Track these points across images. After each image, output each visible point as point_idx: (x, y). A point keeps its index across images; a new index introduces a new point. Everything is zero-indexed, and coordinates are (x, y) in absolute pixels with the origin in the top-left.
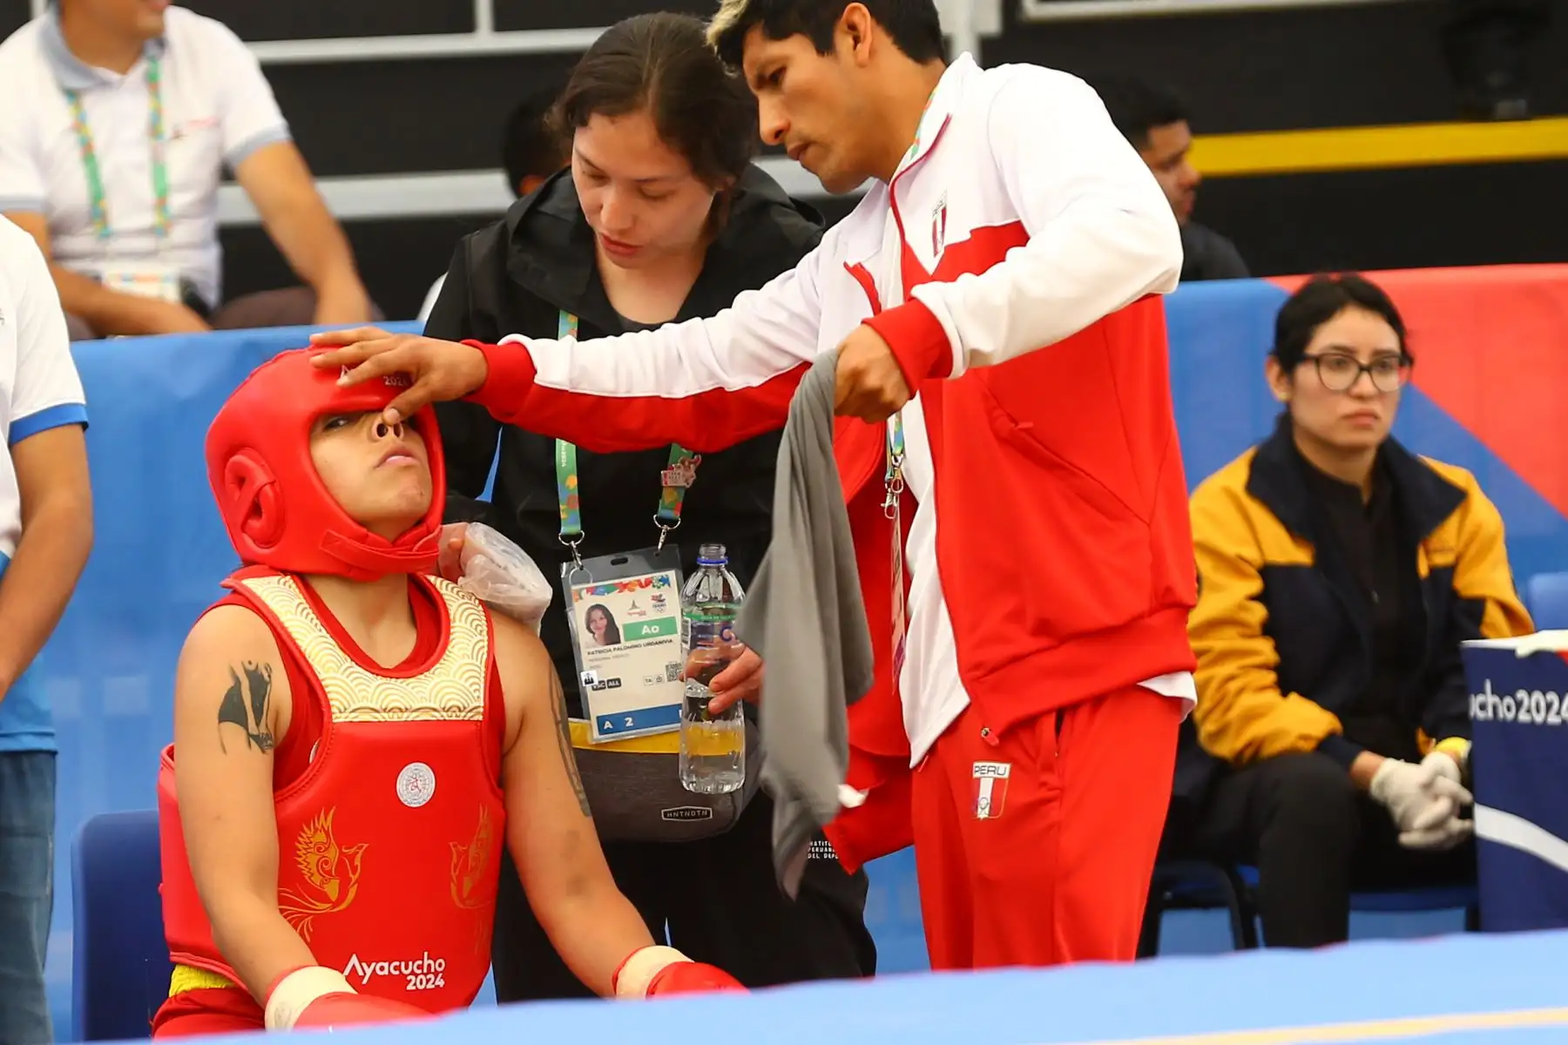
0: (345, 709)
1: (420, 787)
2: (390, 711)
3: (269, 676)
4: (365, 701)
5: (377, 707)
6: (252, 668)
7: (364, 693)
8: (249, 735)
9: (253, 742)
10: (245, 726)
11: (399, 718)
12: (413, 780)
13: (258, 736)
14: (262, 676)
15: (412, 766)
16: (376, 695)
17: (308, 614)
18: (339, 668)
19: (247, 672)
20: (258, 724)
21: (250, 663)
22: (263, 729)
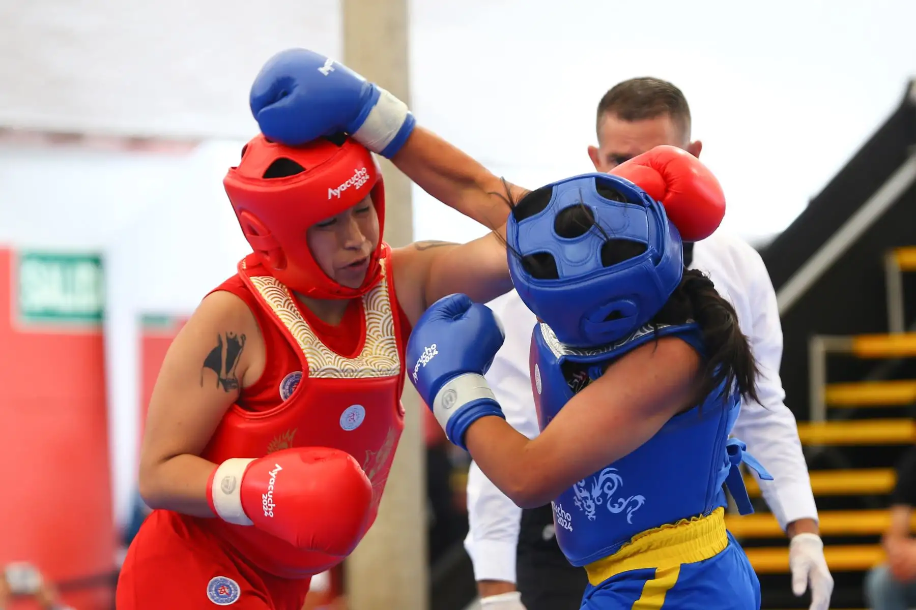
0: (318, 369)
1: (355, 419)
2: (346, 371)
3: (243, 343)
4: (330, 364)
5: (338, 368)
6: (232, 337)
7: (329, 359)
8: (220, 379)
9: (220, 383)
10: (218, 372)
11: (351, 376)
12: (351, 415)
13: (225, 380)
14: (238, 342)
15: (353, 407)
16: (336, 361)
17: (292, 307)
18: (313, 343)
19: (228, 340)
20: (227, 372)
21: (231, 333)
22: (230, 376)
